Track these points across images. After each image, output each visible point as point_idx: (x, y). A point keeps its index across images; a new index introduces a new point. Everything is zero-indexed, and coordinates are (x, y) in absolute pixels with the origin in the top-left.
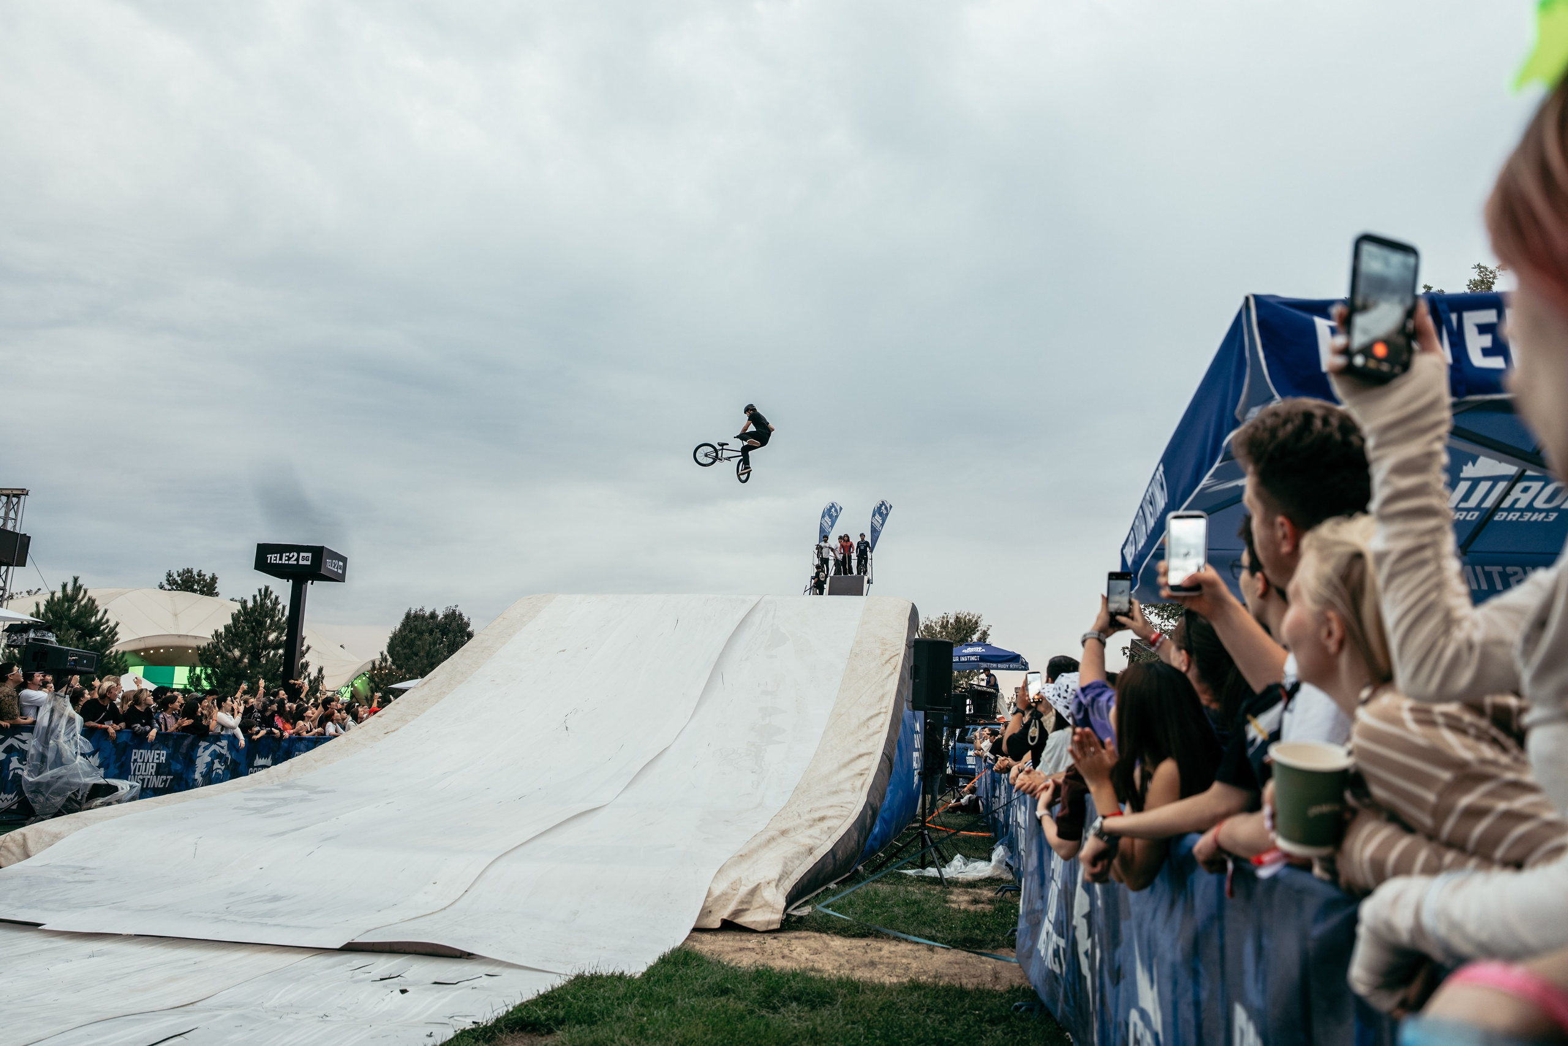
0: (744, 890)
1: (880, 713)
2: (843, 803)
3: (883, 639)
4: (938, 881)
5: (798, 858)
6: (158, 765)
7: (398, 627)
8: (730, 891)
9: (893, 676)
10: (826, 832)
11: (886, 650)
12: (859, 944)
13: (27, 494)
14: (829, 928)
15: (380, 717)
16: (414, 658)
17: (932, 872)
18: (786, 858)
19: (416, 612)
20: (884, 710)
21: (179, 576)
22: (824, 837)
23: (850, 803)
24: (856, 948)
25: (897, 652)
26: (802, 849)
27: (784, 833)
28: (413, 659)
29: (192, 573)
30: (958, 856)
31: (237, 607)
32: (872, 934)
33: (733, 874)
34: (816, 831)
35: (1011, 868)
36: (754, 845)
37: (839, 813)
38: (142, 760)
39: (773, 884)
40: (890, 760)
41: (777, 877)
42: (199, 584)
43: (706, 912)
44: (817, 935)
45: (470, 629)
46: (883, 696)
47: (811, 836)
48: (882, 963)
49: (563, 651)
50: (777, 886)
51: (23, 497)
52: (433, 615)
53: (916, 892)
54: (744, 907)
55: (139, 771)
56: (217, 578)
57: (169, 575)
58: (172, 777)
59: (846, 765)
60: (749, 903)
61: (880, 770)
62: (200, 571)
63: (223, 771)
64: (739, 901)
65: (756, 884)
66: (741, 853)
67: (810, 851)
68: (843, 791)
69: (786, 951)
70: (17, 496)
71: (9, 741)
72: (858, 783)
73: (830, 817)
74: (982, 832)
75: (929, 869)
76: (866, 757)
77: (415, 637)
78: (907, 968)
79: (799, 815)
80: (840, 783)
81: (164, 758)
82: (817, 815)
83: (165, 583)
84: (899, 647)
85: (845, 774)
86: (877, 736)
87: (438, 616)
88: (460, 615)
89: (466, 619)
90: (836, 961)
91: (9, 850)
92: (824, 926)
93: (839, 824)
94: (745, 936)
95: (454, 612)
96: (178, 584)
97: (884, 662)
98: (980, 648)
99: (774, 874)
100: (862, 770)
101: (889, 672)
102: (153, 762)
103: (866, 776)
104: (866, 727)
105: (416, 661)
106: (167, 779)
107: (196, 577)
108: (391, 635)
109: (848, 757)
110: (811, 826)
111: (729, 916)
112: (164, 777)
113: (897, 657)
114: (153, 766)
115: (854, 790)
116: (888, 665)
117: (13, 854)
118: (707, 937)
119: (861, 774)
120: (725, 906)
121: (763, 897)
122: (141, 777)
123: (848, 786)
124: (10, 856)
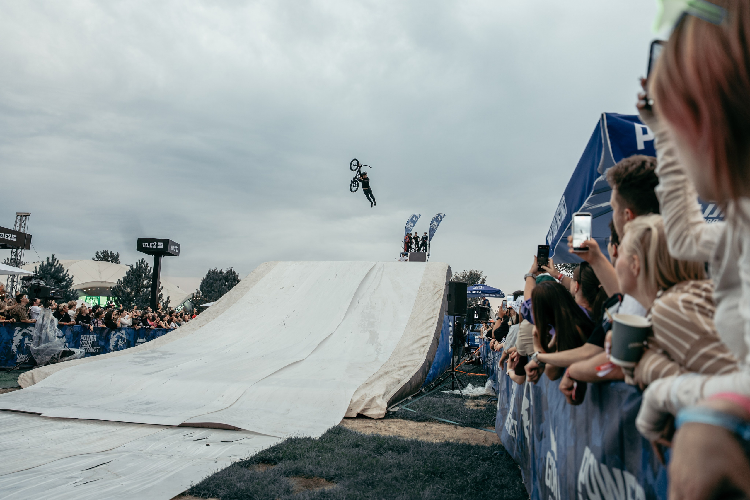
0: (367, 399)
1: (432, 318)
2: (415, 359)
3: (435, 282)
4: (460, 396)
5: (393, 385)
6: (93, 342)
7: (205, 277)
8: (361, 400)
9: (439, 300)
10: (406, 373)
11: (436, 287)
12: (422, 425)
13: (30, 215)
14: (407, 417)
15: (196, 319)
16: (213, 292)
17: (457, 392)
18: (387, 384)
19: (213, 270)
20: (435, 316)
21: (101, 254)
22: (406, 375)
23: (419, 359)
24: (420, 426)
25: (441, 288)
26: (395, 381)
27: (387, 373)
28: (211, 292)
29: (107, 253)
30: (470, 384)
31: (128, 268)
32: (428, 420)
33: (362, 392)
34: (402, 372)
35: (495, 390)
36: (372, 379)
37: (413, 364)
38: (85, 340)
39: (381, 397)
40: (438, 340)
41: (383, 393)
42: (111, 258)
43: (350, 410)
44: (402, 420)
45: (238, 278)
46: (434, 309)
47: (399, 375)
48: (433, 434)
49: (283, 288)
50: (383, 398)
51: (28, 217)
52: (221, 272)
53: (449, 401)
54: (368, 407)
55: (84, 345)
56: (119, 255)
57: (97, 253)
58: (99, 348)
59: (416, 342)
60: (370, 405)
61: (432, 344)
62: (112, 251)
63: (123, 345)
64: (365, 404)
65: (373, 397)
66: (366, 382)
67: (399, 381)
68: (415, 353)
69: (387, 428)
70: (26, 216)
71: (24, 331)
72: (422, 350)
73: (409, 366)
74: (482, 374)
75: (456, 390)
76: (426, 338)
77: (213, 282)
78: (444, 436)
79: (394, 365)
80: (413, 350)
81: (95, 339)
82: (402, 365)
83: (95, 257)
84: (442, 286)
85: (416, 346)
86: (431, 328)
87: (223, 272)
88: (234, 272)
89: (237, 274)
90: (410, 432)
91: (25, 380)
92: (405, 416)
93: (413, 369)
94: (368, 421)
95: (231, 270)
96: (101, 258)
97: (435, 293)
98: (482, 287)
99: (382, 392)
100: (424, 344)
101: (437, 298)
102: (90, 341)
103: (426, 347)
104: (426, 324)
105: (213, 293)
106: (97, 349)
107: (110, 254)
108: (201, 282)
109: (417, 338)
110: (399, 370)
111: (361, 412)
112: (96, 348)
113: (441, 291)
114: (90, 343)
115: (420, 353)
116: (437, 294)
117: (27, 382)
118: (350, 421)
119: (424, 346)
120: (358, 407)
121: (376, 403)
122: (85, 348)
123: (417, 351)
124: (26, 383)
